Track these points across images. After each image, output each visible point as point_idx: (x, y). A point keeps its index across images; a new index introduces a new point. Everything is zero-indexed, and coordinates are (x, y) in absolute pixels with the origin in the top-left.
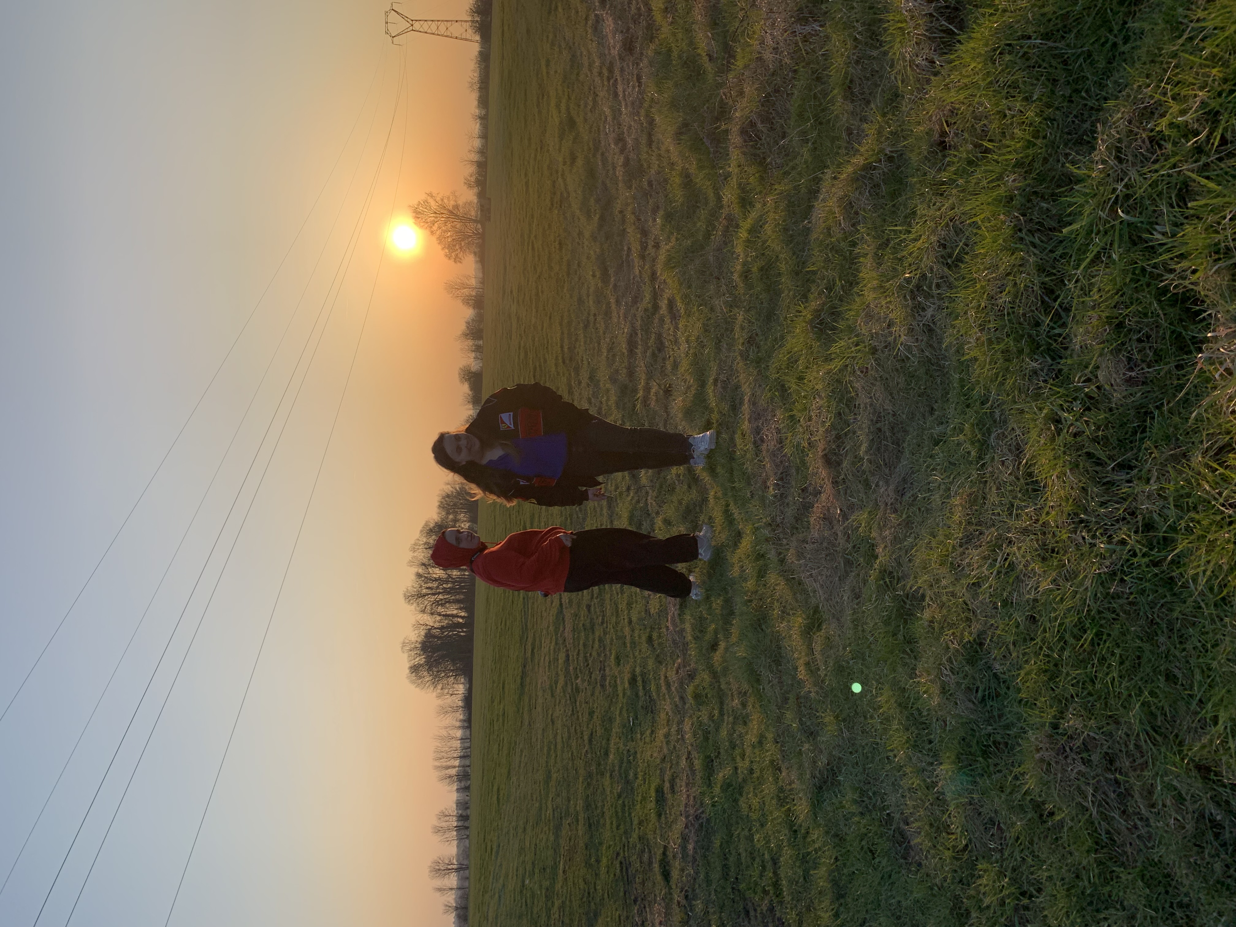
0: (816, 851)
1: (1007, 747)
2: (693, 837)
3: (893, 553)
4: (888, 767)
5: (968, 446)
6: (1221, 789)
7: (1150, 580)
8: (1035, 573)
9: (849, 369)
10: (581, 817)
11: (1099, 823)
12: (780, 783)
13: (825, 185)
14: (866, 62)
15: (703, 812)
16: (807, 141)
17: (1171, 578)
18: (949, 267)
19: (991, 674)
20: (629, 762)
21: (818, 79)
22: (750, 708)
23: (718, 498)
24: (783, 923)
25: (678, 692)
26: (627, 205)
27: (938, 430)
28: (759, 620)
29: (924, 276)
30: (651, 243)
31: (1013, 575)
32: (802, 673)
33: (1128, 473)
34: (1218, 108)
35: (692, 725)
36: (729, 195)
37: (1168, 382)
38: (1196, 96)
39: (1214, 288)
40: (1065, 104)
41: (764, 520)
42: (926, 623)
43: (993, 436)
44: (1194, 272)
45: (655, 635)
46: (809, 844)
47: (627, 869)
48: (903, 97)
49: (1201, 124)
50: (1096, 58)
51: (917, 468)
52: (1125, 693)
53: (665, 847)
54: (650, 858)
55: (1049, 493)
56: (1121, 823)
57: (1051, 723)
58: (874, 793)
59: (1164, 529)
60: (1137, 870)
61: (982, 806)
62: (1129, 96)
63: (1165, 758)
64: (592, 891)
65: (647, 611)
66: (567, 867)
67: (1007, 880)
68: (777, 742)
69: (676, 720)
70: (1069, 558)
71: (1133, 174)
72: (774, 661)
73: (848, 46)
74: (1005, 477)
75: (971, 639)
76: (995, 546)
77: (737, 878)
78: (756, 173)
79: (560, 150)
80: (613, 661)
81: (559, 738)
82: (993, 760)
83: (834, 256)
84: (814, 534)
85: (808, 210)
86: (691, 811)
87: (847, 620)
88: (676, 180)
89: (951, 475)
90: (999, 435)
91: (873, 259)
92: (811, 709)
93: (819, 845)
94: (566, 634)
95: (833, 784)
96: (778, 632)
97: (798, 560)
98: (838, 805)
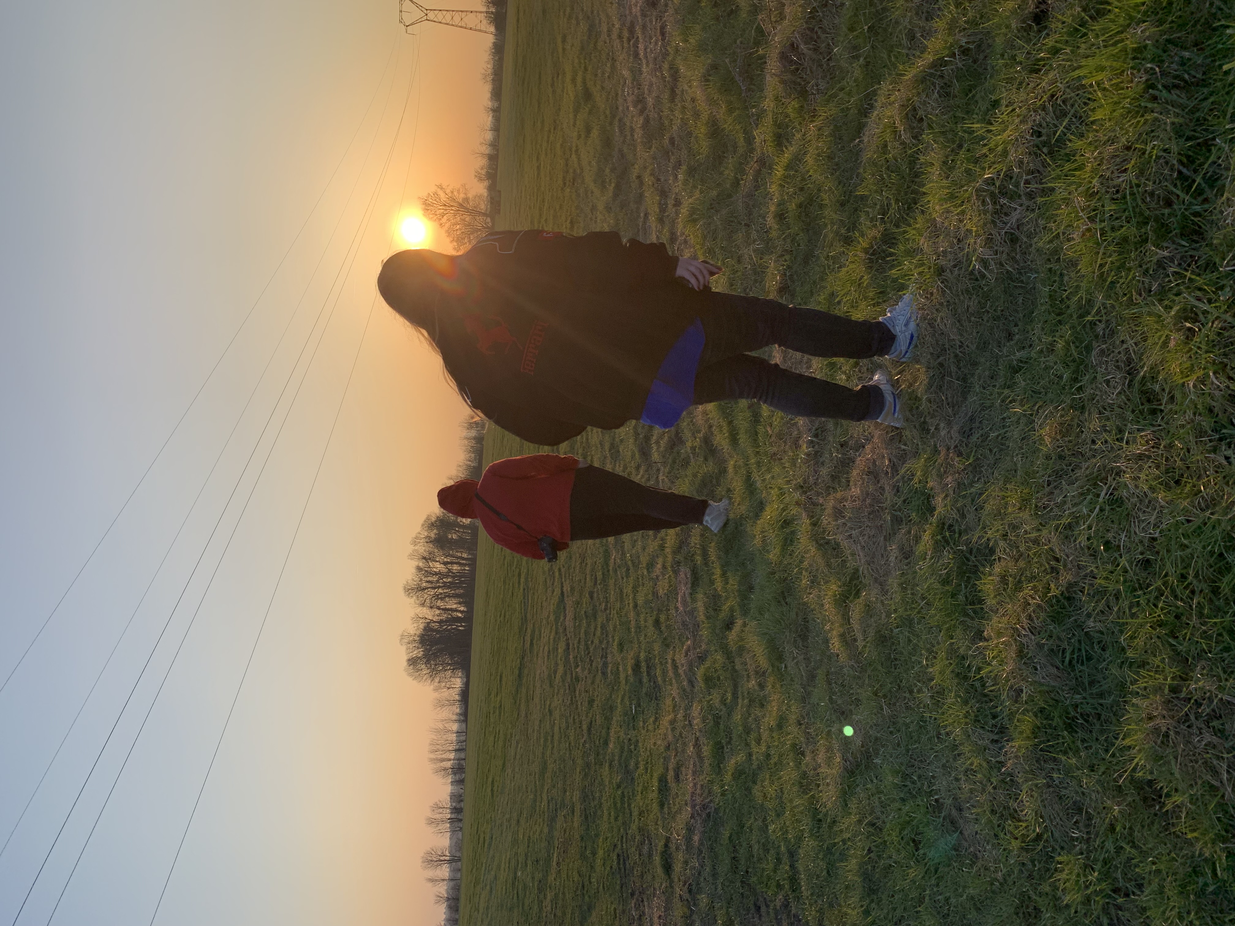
0: (844, 841)
2: (699, 828)
3: (955, 502)
4: (940, 746)
5: (1060, 366)
10: (577, 808)
13: (880, 100)
15: (711, 801)
16: (858, 57)
19: (1082, 633)
20: (630, 750)
22: (769, 688)
23: (740, 467)
24: (800, 920)
25: (686, 675)
26: (645, 168)
27: (1019, 355)
28: (783, 593)
29: (1010, 173)
30: (671, 202)
31: (1123, 510)
32: (836, 645)
35: (701, 709)
36: (763, 135)
41: (794, 482)
42: (998, 579)
43: (1094, 353)
45: (662, 618)
46: (836, 834)
47: (625, 863)
51: (988, 403)
53: (668, 840)
54: (650, 849)
57: (1170, 686)
58: (919, 777)
61: (1064, 788)
64: (586, 883)
65: (655, 593)
66: (561, 860)
67: (1095, 874)
68: (800, 724)
69: (683, 706)
70: (1203, 485)
72: (800, 636)
74: (1111, 399)
75: (1058, 592)
76: (1096, 479)
77: (747, 872)
78: (795, 104)
79: (574, 125)
80: (615, 647)
81: (556, 729)
82: (1081, 734)
83: (889, 176)
84: (856, 491)
85: (860, 128)
86: (698, 800)
87: (893, 583)
88: (701, 130)
89: (1034, 405)
90: (1102, 351)
91: (941, 168)
92: (843, 686)
93: (849, 835)
94: (567, 623)
95: (867, 767)
96: (805, 604)
97: (837, 520)
98: (874, 791)
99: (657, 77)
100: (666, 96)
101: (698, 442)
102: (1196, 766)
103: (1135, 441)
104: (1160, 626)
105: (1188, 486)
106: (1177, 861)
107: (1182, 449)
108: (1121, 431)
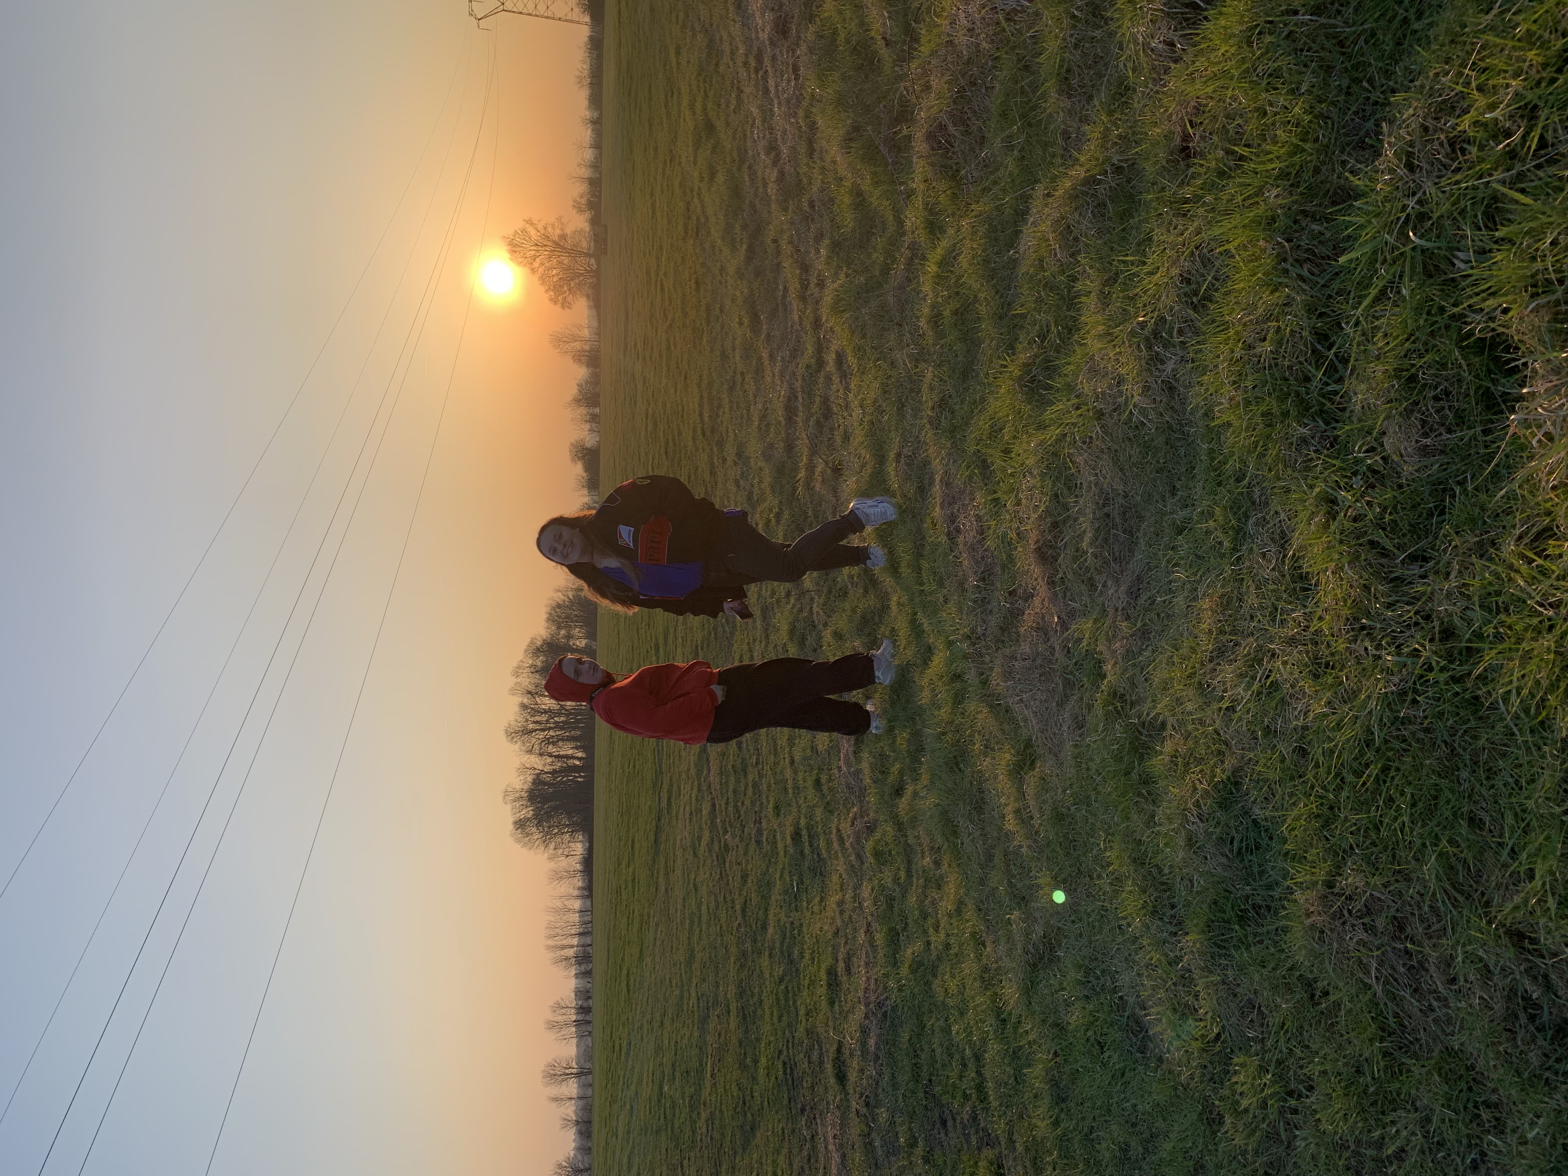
0: (1030, 1044)
1: (1269, 911)
2: (874, 1030)
3: (1126, 670)
4: (1120, 939)
5: (1219, 533)
6: (1538, 961)
7: (1449, 701)
8: (1305, 693)
9: (1068, 439)
10: (733, 1007)
11: (1386, 1004)
12: (984, 961)
13: (1036, 205)
14: (1087, 45)
15: (887, 998)
16: (1011, 148)
17: (1477, 698)
18: (1195, 308)
19: (1250, 820)
20: (793, 937)
21: (1027, 68)
22: (945, 867)
23: (903, 605)
25: (854, 848)
26: (782, 231)
27: (1182, 514)
28: (955, 757)
29: (1162, 319)
30: (814, 281)
31: (1278, 696)
32: (1011, 824)
33: (1421, 567)
34: (1536, 101)
35: (872, 889)
36: (913, 218)
37: (1472, 451)
38: (1508, 86)
39: (1531, 331)
40: (1341, 98)
41: (962, 632)
42: (1168, 759)
43: (1252, 521)
44: (1505, 311)
45: (824, 778)
46: (1021, 1036)
47: (792, 1071)
48: (1135, 90)
49: (1515, 121)
50: (1381, 38)
51: (1154, 563)
52: (1418, 842)
53: (840, 1045)
54: (821, 1055)
55: (1322, 593)
56: (1413, 1004)
57: (1323, 881)
58: (1103, 972)
59: (1467, 636)
60: (1433, 1062)
61: (1238, 985)
62: (1422, 86)
63: (1468, 922)
64: (748, 1098)
65: (814, 749)
66: (716, 1070)
67: (1269, 1076)
68: (980, 910)
69: (851, 884)
70: (1347, 677)
71: (1429, 188)
72: (975, 809)
73: (1064, 25)
74: (1267, 573)
75: (1224, 777)
76: (1254, 659)
77: (930, 1081)
78: (947, 190)
79: (695, 162)
80: (770, 810)
81: (704, 908)
82: (1252, 928)
83: (1048, 296)
84: (1025, 648)
85: (1016, 236)
86: (873, 998)
87: (1068, 755)
88: (845, 199)
89: (1198, 571)
90: (1259, 521)
91: (1098, 298)
92: (1023, 868)
93: (1034, 1037)
94: (711, 779)
95: (1051, 961)
96: (979, 772)
97: (1005, 682)
98: (1057, 987)
99: (791, 124)
100: (803, 149)
103: (1287, 622)
104: (1315, 818)
105: (1332, 677)
107: (1327, 636)
108: (1273, 609)
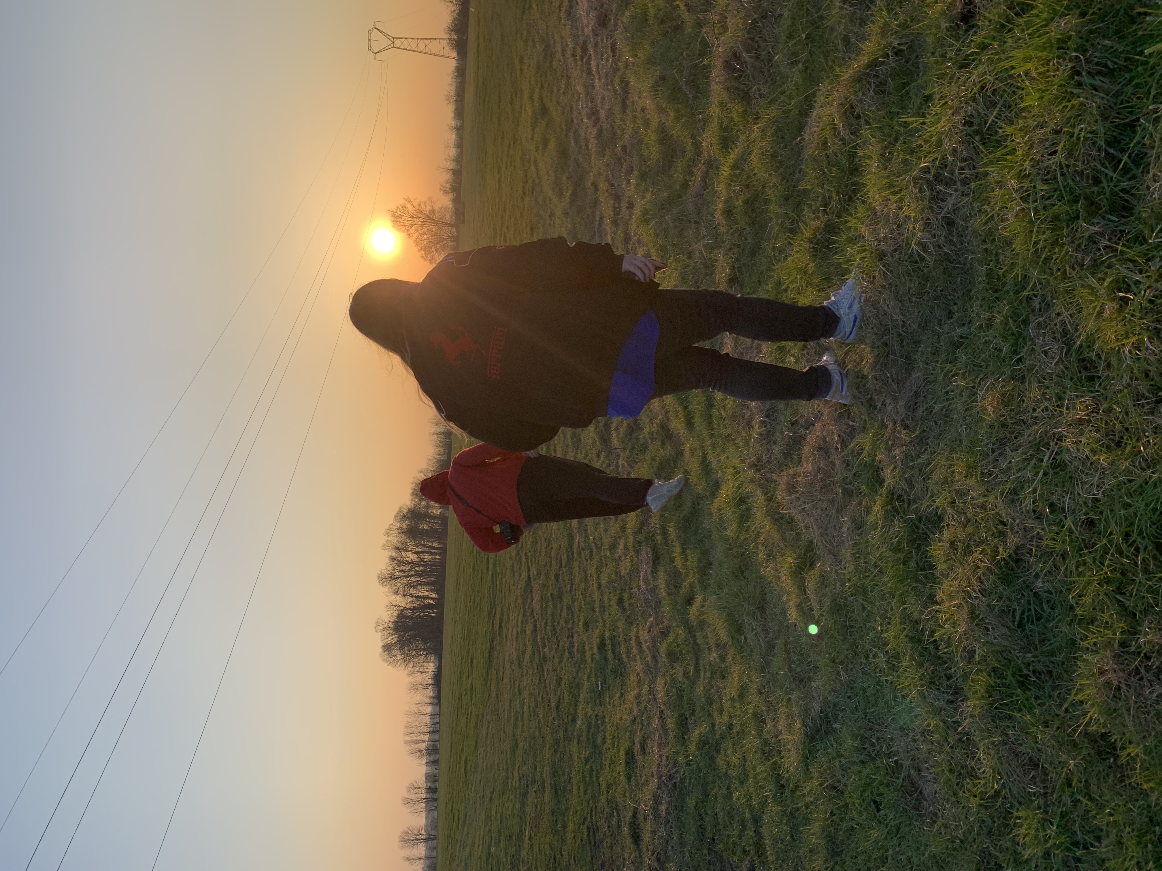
0: (807, 805)
1: (1051, 676)
2: (666, 798)
3: (904, 473)
4: (897, 709)
5: (999, 342)
10: (548, 784)
12: (765, 736)
13: (820, 100)
15: (677, 772)
16: (798, 62)
19: (1031, 594)
20: (597, 726)
22: (729, 660)
23: (695, 450)
25: (650, 651)
26: (600, 174)
27: (960, 331)
28: (740, 567)
29: (944, 162)
30: (624, 205)
32: (793, 616)
35: (665, 684)
36: (709, 139)
41: (748, 461)
42: (948, 545)
43: (1031, 326)
45: (626, 596)
46: (799, 798)
47: (595, 835)
51: (931, 378)
53: (636, 811)
54: (619, 821)
57: (1119, 641)
58: (878, 739)
61: (1019, 745)
64: (558, 856)
65: (618, 574)
66: (533, 834)
67: (1054, 828)
68: (761, 693)
69: (647, 680)
70: (1145, 446)
72: (758, 608)
74: (1050, 368)
75: (1006, 555)
76: (1039, 444)
77: (713, 839)
78: (739, 108)
79: (532, 138)
80: (581, 627)
81: (526, 708)
82: (1034, 692)
83: (830, 171)
84: (807, 467)
85: (801, 128)
86: (664, 771)
87: (847, 553)
88: (652, 137)
89: (977, 377)
90: (1039, 324)
91: (879, 160)
92: (802, 655)
93: (811, 799)
94: (534, 605)
95: (826, 733)
96: (761, 577)
97: (790, 495)
98: (834, 754)
99: (609, 90)
100: (617, 108)
101: (655, 428)
102: (1149, 717)
103: (1074, 408)
104: (1107, 583)
105: (1129, 447)
106: (1133, 811)
107: (1120, 413)
108: (1060, 399)
